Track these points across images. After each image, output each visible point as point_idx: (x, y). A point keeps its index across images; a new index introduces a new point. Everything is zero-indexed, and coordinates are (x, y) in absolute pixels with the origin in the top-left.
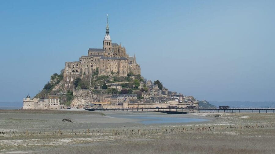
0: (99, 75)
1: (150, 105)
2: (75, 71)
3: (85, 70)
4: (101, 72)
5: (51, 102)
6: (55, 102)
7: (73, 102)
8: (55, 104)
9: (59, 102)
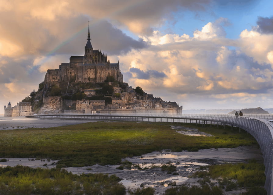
0: (76, 82)
1: (115, 111)
2: (55, 78)
3: (64, 77)
4: (78, 79)
5: (21, 109)
6: (26, 109)
7: (42, 109)
8: (26, 111)
9: (31, 109)
